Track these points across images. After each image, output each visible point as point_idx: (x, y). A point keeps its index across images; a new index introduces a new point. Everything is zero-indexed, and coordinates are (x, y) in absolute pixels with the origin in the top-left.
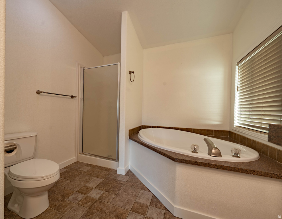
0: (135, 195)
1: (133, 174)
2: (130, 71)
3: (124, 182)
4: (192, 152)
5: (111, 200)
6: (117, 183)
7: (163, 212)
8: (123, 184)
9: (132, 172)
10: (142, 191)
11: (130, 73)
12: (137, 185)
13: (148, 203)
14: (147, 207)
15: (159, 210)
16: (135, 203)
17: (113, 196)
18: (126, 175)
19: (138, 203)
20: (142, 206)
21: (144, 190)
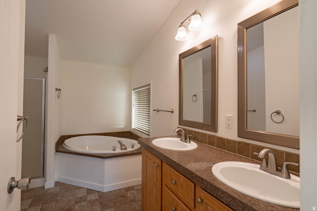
0: (73, 195)
1: (63, 183)
2: (56, 88)
3: (57, 191)
4: (113, 150)
5: (54, 206)
6: (50, 195)
7: (97, 194)
8: (58, 193)
9: (60, 183)
10: (77, 190)
11: (56, 90)
12: (71, 189)
13: (86, 194)
14: (86, 196)
15: (94, 194)
16: (76, 198)
17: (54, 203)
18: (55, 186)
19: (78, 198)
20: (81, 198)
21: (79, 189)
